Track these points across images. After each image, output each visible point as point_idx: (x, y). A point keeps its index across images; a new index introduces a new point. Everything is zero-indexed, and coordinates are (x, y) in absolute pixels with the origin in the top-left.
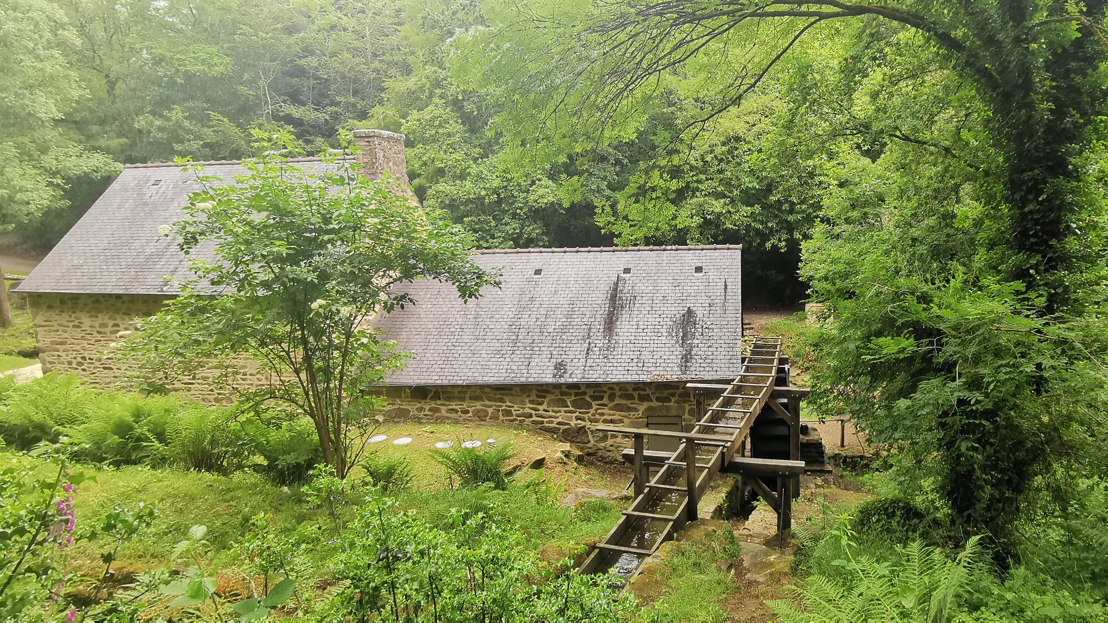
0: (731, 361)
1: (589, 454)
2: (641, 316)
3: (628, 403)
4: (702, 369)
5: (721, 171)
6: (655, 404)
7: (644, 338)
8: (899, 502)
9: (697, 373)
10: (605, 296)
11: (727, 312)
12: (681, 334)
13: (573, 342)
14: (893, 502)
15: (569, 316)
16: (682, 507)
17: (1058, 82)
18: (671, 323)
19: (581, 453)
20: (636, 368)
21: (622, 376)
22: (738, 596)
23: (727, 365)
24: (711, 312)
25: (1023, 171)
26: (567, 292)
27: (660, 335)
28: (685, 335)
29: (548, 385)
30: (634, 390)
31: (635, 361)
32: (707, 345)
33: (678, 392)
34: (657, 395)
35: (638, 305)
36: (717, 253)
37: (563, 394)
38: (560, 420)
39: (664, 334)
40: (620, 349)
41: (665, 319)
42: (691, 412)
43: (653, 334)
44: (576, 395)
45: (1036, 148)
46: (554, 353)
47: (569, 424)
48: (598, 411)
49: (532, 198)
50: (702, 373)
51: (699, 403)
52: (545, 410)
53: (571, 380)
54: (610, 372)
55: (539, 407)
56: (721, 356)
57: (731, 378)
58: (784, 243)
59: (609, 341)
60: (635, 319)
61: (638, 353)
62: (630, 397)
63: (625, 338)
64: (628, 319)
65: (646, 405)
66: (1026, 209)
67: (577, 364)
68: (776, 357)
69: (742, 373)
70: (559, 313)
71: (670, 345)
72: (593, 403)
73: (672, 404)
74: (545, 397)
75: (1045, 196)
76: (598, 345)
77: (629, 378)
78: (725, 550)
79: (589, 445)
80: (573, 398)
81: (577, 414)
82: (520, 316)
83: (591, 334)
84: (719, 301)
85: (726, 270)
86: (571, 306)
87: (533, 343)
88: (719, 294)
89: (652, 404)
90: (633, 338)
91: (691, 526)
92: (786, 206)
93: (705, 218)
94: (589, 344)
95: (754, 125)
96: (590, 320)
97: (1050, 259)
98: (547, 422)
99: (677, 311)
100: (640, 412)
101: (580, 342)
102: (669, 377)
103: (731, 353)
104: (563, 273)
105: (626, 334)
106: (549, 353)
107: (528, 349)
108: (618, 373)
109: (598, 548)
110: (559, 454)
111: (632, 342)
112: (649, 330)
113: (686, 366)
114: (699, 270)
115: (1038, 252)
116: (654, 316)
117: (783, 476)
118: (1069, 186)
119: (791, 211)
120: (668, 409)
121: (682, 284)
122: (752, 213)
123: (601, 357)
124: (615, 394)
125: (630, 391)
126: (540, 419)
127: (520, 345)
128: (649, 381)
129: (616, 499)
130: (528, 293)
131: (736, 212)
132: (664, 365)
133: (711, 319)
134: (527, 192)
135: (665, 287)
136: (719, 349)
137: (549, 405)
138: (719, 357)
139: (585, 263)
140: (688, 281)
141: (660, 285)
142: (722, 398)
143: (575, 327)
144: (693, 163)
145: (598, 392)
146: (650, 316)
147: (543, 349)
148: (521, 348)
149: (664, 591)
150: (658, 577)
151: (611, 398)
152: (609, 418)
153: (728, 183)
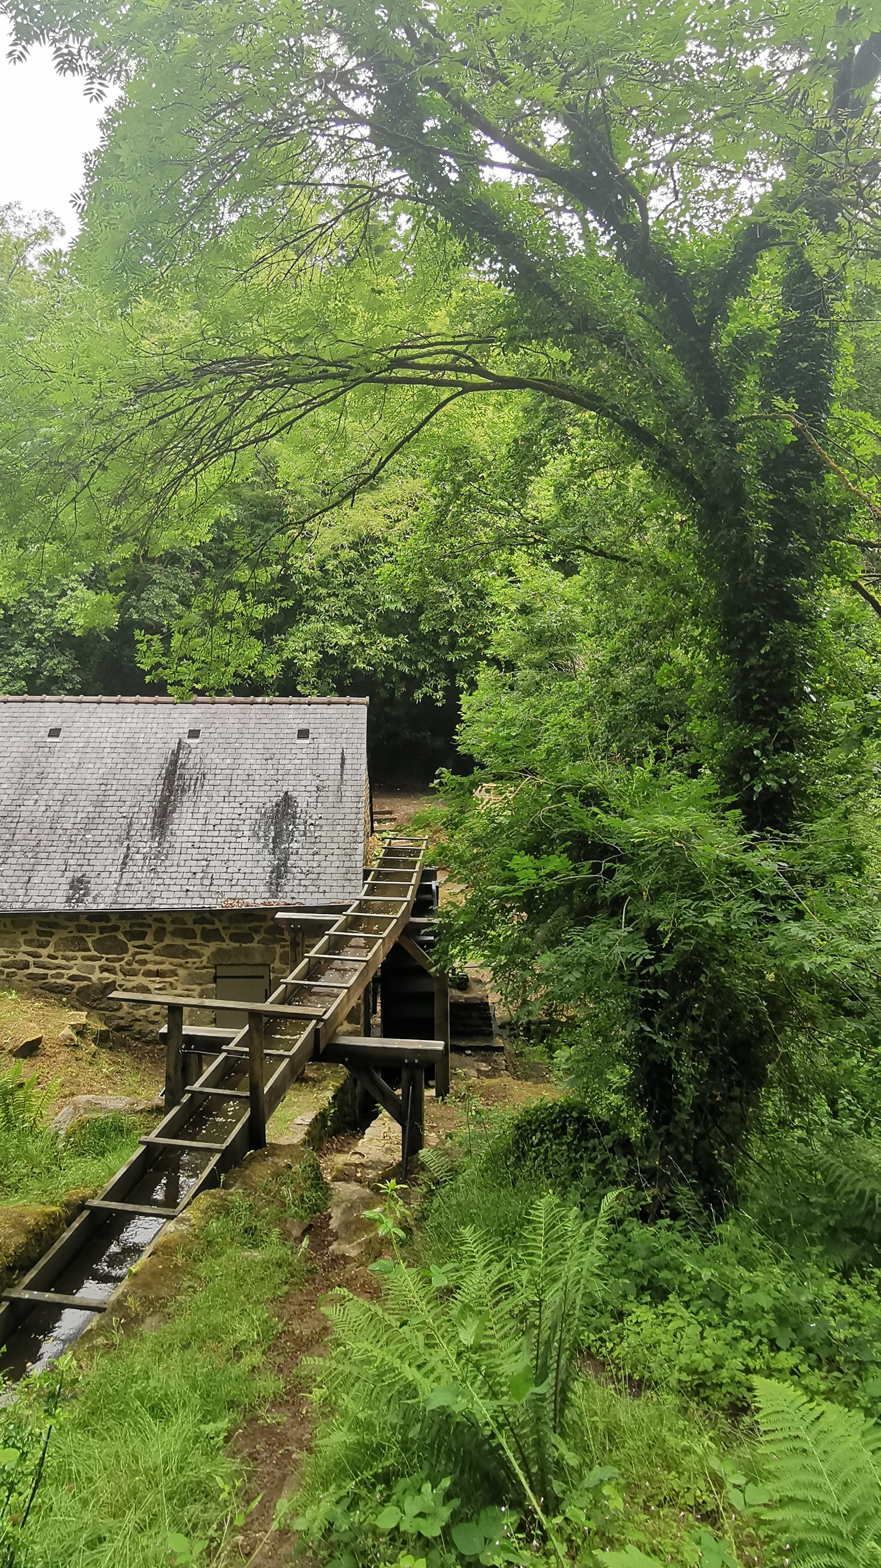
0: (349, 876)
1: (119, 1029)
2: (213, 805)
3: (186, 943)
4: (302, 889)
5: (350, 585)
6: (228, 945)
7: (215, 840)
8: (573, 1110)
9: (294, 895)
10: (158, 772)
11: (344, 799)
12: (273, 834)
13: (102, 844)
14: (563, 1110)
15: (99, 804)
16: (239, 1126)
17: (775, 494)
18: (258, 816)
19: (104, 1028)
20: (199, 888)
21: (176, 901)
22: (309, 1287)
23: (341, 883)
24: (320, 800)
25: (740, 611)
26: (98, 766)
27: (239, 834)
28: (278, 834)
29: (57, 914)
30: (195, 922)
31: (199, 875)
32: (311, 852)
33: (265, 925)
34: (232, 931)
35: (208, 788)
36: (332, 709)
37: (82, 929)
38: (74, 972)
39: (246, 833)
40: (176, 857)
41: (249, 810)
42: (284, 958)
43: (229, 833)
44: (102, 930)
45: (754, 581)
46: (71, 862)
47: (89, 979)
48: (138, 957)
49: (59, 616)
50: (302, 896)
51: (295, 945)
52: (50, 956)
53: (95, 907)
54: (158, 894)
55: (41, 951)
56: (333, 867)
57: (346, 903)
58: (441, 693)
59: (160, 844)
60: (202, 810)
61: (204, 863)
62: (188, 934)
63: (184, 839)
64: (191, 810)
65: (213, 946)
66: (747, 665)
67: (106, 881)
68: (417, 869)
69: (362, 896)
70: (84, 798)
71: (254, 851)
72: (130, 944)
73: (254, 945)
74: (51, 934)
75: (768, 648)
76: (142, 850)
77: (188, 904)
78: (302, 1201)
79: (120, 1013)
80: (97, 935)
81: (103, 962)
82: (20, 802)
83: (132, 833)
84: (332, 783)
85: (344, 736)
86: (103, 788)
87: (38, 845)
88: (332, 772)
89: (224, 945)
90: (197, 839)
91: (253, 1158)
92: (444, 640)
93: (325, 653)
94: (128, 848)
95: (399, 520)
96: (132, 810)
97: (782, 735)
98: (53, 976)
99: (269, 798)
100: (205, 958)
101: (113, 844)
102: (251, 901)
103: (347, 864)
104: (94, 735)
105: (187, 833)
106: (62, 862)
107: (30, 855)
108: (171, 895)
109: (89, 1207)
110: (67, 1031)
111: (196, 845)
112: (223, 828)
113: (278, 885)
114: (303, 734)
115: (765, 724)
116: (232, 805)
117: (411, 1066)
118: (800, 634)
119: (453, 646)
120: (248, 952)
121: (277, 756)
122: (395, 647)
123: (145, 869)
124: (164, 929)
125: (190, 925)
126: (41, 971)
127: (17, 848)
128: (219, 908)
129: (141, 1111)
130: (36, 765)
131: (371, 644)
132: (244, 882)
133: (318, 811)
134: (54, 607)
135: (252, 761)
136: (330, 858)
137: (57, 949)
138: (328, 870)
139: (129, 720)
140: (285, 751)
141: (244, 756)
142: (326, 937)
143: (108, 821)
144: (308, 572)
145: (140, 925)
146: (226, 805)
147: (53, 855)
148: (17, 855)
149: (185, 1285)
150: (179, 1259)
151: (159, 935)
152: (154, 968)
153: (358, 602)
